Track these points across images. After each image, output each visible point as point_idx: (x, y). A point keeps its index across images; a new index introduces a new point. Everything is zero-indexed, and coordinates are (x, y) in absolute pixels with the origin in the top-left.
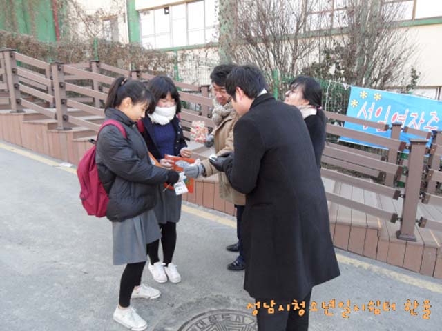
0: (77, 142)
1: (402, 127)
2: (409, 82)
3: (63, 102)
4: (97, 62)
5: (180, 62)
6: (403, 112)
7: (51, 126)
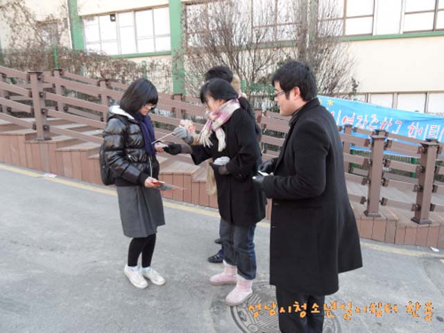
0: (61, 151)
1: (353, 128)
2: (350, 90)
3: (43, 112)
4: (60, 70)
5: (149, 71)
6: (350, 116)
7: (28, 136)
